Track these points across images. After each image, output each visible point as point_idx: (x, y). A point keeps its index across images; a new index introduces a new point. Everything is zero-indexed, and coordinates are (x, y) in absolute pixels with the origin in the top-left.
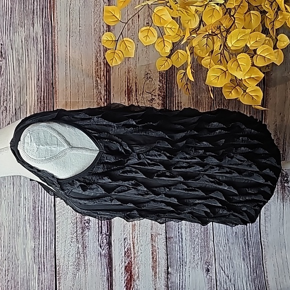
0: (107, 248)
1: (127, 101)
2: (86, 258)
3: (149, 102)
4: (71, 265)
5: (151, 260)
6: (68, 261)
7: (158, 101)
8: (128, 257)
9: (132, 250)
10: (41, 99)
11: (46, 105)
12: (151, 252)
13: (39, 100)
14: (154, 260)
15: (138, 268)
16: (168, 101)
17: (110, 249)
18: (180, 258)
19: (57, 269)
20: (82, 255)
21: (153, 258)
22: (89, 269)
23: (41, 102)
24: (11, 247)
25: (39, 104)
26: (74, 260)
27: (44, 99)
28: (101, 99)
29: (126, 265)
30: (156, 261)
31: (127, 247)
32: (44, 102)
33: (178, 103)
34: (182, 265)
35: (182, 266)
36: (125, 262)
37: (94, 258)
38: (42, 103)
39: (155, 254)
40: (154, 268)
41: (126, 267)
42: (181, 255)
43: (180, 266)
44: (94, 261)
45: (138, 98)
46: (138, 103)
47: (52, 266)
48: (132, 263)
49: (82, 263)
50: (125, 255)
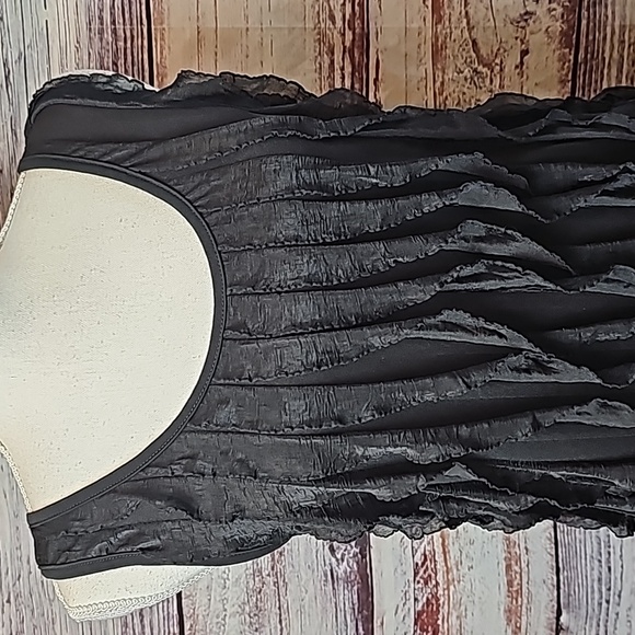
0: (355, 555)
1: (429, 24)
2: (282, 590)
3: (511, 28)
4: (233, 615)
5: (504, 588)
6: (224, 600)
7: (546, 21)
8: (426, 583)
9: (439, 558)
10: (101, 18)
11: (121, 44)
12: (503, 565)
13: (96, 25)
14: (514, 591)
15: (458, 617)
16: (584, 22)
17: (364, 557)
18: (600, 580)
19: (187, 626)
20: (271, 580)
21: (510, 584)
22: (296, 625)
23: (101, 32)
24: (25, 559)
25: (97, 39)
26: (244, 597)
27: (113, 22)
28: (332, 18)
29: (419, 608)
30: (519, 592)
31: (421, 551)
32: (114, 31)
33: (623, 27)
34: (608, 602)
35: (604, 604)
36: (416, 599)
37: (311, 589)
38: (108, 36)
39: (517, 568)
40: (512, 614)
41: (419, 615)
42: (605, 569)
43: (600, 604)
44: (310, 600)
45: (471, 12)
46: (470, 29)
47: (168, 617)
48: (438, 600)
49: (270, 605)
50: (416, 574)
